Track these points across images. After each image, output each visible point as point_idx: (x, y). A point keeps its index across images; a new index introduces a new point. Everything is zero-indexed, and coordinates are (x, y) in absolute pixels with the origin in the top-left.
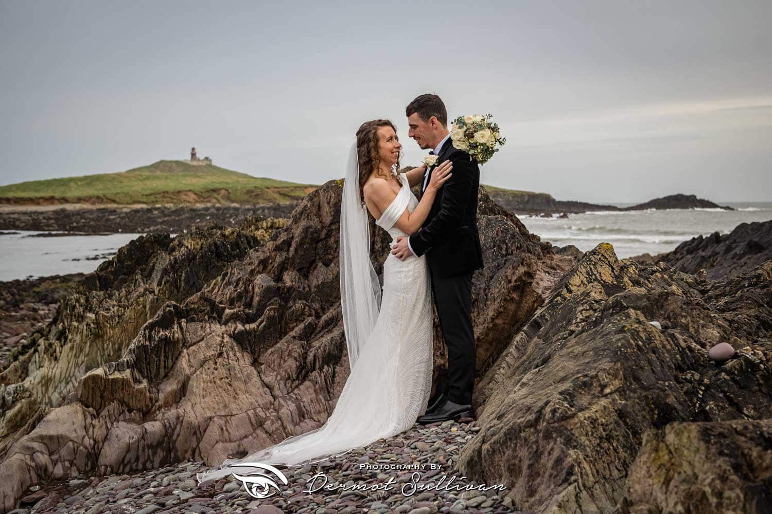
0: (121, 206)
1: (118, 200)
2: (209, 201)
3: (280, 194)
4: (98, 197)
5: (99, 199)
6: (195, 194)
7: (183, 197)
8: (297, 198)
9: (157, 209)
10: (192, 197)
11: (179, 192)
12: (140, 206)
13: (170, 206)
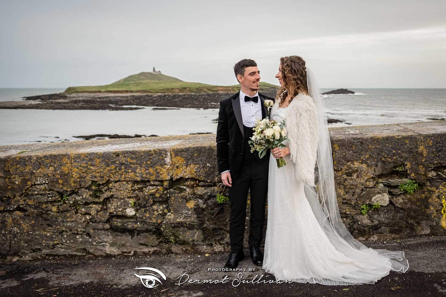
0: (153, 94)
1: (151, 92)
2: (184, 92)
3: (208, 89)
4: (144, 91)
5: (145, 91)
6: (179, 89)
7: (174, 91)
8: (214, 91)
9: (167, 95)
10: (178, 91)
11: (173, 89)
12: (160, 94)
13: (170, 94)
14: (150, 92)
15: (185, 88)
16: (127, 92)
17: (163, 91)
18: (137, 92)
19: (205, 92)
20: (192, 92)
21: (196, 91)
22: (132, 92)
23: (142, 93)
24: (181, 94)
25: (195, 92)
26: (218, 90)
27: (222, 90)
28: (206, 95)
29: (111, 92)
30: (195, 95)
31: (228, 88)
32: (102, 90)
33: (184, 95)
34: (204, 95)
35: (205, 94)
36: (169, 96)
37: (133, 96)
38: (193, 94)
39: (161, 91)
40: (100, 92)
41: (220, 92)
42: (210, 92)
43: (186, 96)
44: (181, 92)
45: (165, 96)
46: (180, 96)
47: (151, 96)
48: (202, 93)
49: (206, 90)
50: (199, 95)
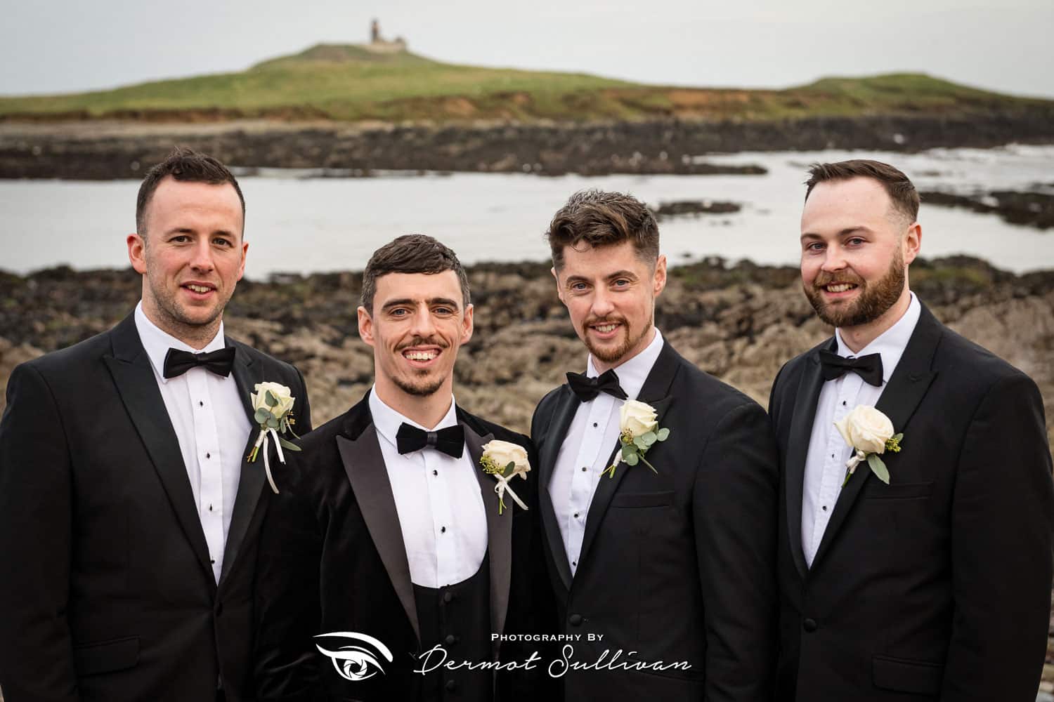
0: (340, 125)
1: (332, 113)
2: (498, 116)
3: (625, 103)
4: (297, 109)
5: (298, 112)
6: (473, 102)
7: (450, 108)
8: (655, 110)
9: (409, 130)
10: (466, 108)
11: (441, 100)
12: (374, 125)
13: (427, 124)
14: (324, 116)
15: (504, 96)
16: (211, 114)
17: (392, 111)
18: (263, 113)
19: (609, 114)
20: (541, 115)
21: (562, 109)
22: (236, 114)
23: (289, 119)
24: (482, 124)
25: (555, 117)
26: (680, 107)
27: (698, 107)
28: (616, 129)
30: (553, 132)
31: (729, 98)
32: (96, 110)
33: (500, 131)
34: (604, 130)
35: (610, 123)
36: (421, 132)
37: (240, 135)
38: (546, 123)
39: (380, 112)
40: (84, 116)
41: (687, 117)
42: (636, 118)
43: (509, 134)
44: (482, 117)
45: (398, 133)
46: (477, 134)
47: (331, 134)
48: (595, 121)
49: (617, 106)
50: (575, 132)
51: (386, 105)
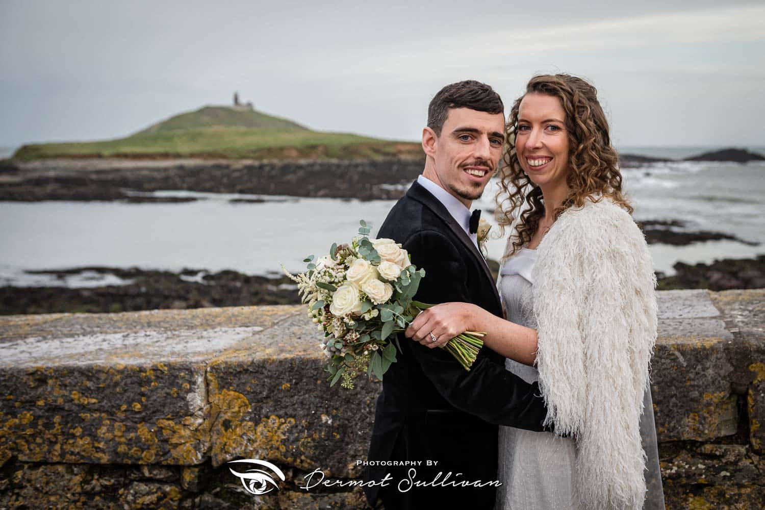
0: (231, 162)
1: (227, 155)
3: (373, 150)
5: (210, 155)
6: (297, 150)
8: (388, 154)
9: (266, 165)
10: (294, 153)
11: (282, 148)
12: (249, 162)
13: (275, 161)
14: (222, 156)
17: (257, 154)
18: (192, 156)
19: (364, 156)
20: (332, 158)
21: (342, 153)
22: (178, 156)
23: (206, 159)
24: (303, 162)
25: (338, 157)
26: (400, 152)
27: (409, 152)
28: (369, 165)
29: (126, 156)
30: (338, 166)
32: (106, 152)
33: (312, 165)
34: (362, 165)
35: (365, 161)
36: (273, 167)
37: (181, 168)
39: (251, 155)
40: (99, 156)
41: (405, 157)
42: (379, 158)
44: (303, 158)
45: (261, 167)
46: (300, 167)
47: (227, 167)
48: (358, 160)
49: (369, 152)
50: (349, 166)
51: (254, 152)
